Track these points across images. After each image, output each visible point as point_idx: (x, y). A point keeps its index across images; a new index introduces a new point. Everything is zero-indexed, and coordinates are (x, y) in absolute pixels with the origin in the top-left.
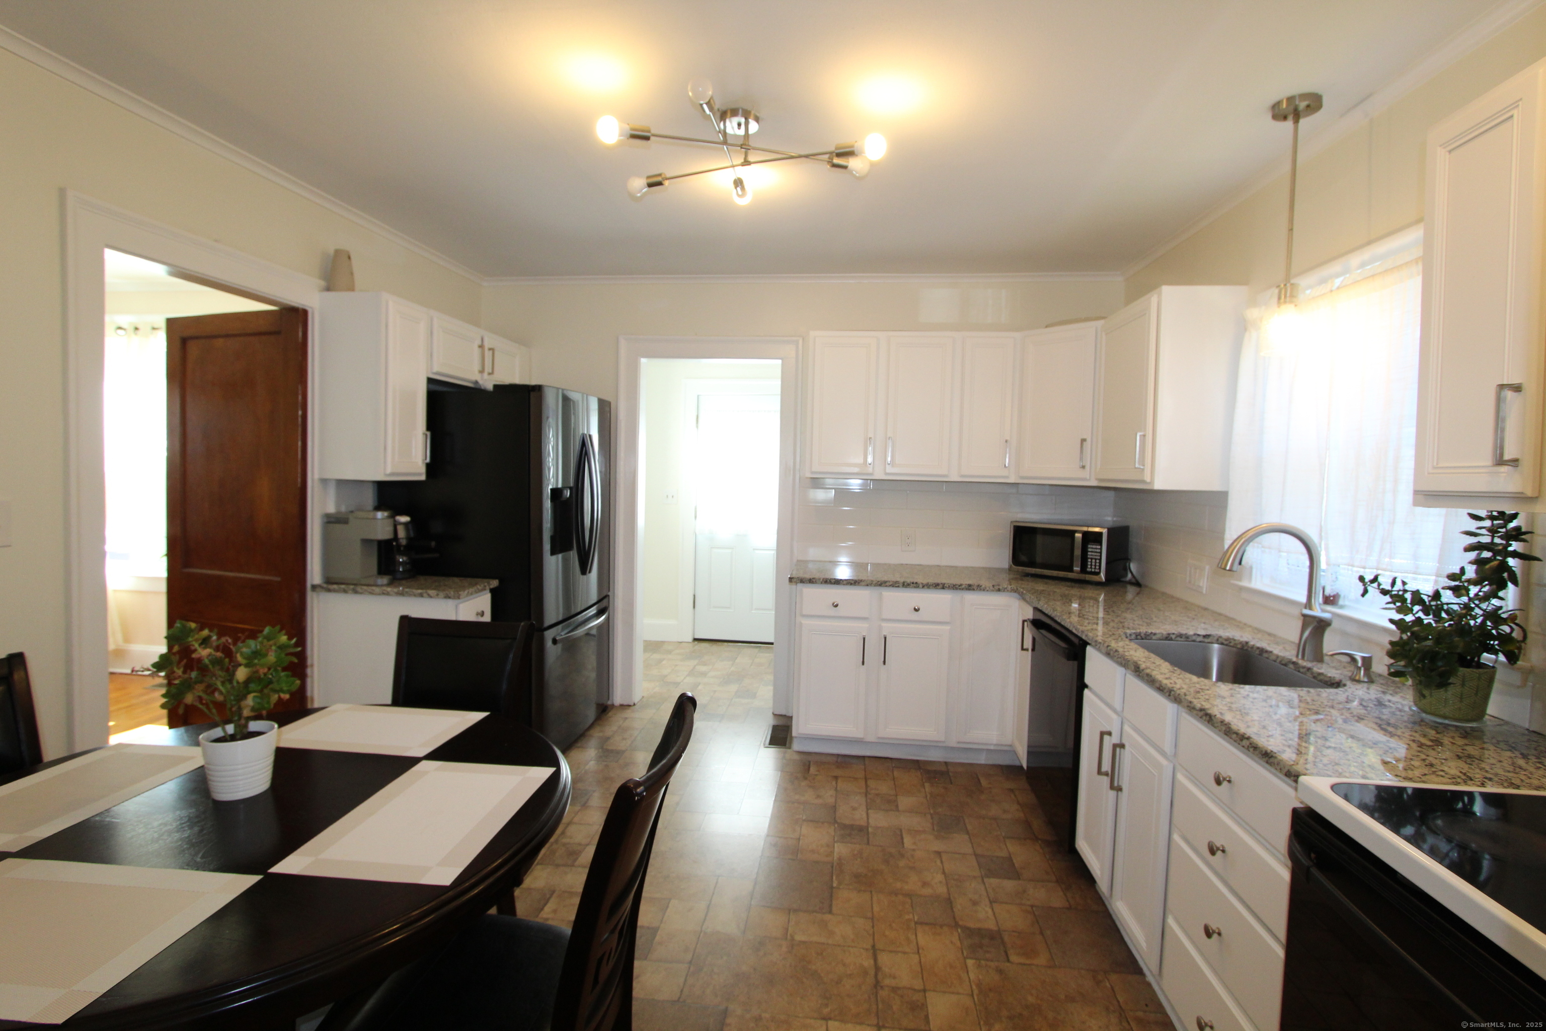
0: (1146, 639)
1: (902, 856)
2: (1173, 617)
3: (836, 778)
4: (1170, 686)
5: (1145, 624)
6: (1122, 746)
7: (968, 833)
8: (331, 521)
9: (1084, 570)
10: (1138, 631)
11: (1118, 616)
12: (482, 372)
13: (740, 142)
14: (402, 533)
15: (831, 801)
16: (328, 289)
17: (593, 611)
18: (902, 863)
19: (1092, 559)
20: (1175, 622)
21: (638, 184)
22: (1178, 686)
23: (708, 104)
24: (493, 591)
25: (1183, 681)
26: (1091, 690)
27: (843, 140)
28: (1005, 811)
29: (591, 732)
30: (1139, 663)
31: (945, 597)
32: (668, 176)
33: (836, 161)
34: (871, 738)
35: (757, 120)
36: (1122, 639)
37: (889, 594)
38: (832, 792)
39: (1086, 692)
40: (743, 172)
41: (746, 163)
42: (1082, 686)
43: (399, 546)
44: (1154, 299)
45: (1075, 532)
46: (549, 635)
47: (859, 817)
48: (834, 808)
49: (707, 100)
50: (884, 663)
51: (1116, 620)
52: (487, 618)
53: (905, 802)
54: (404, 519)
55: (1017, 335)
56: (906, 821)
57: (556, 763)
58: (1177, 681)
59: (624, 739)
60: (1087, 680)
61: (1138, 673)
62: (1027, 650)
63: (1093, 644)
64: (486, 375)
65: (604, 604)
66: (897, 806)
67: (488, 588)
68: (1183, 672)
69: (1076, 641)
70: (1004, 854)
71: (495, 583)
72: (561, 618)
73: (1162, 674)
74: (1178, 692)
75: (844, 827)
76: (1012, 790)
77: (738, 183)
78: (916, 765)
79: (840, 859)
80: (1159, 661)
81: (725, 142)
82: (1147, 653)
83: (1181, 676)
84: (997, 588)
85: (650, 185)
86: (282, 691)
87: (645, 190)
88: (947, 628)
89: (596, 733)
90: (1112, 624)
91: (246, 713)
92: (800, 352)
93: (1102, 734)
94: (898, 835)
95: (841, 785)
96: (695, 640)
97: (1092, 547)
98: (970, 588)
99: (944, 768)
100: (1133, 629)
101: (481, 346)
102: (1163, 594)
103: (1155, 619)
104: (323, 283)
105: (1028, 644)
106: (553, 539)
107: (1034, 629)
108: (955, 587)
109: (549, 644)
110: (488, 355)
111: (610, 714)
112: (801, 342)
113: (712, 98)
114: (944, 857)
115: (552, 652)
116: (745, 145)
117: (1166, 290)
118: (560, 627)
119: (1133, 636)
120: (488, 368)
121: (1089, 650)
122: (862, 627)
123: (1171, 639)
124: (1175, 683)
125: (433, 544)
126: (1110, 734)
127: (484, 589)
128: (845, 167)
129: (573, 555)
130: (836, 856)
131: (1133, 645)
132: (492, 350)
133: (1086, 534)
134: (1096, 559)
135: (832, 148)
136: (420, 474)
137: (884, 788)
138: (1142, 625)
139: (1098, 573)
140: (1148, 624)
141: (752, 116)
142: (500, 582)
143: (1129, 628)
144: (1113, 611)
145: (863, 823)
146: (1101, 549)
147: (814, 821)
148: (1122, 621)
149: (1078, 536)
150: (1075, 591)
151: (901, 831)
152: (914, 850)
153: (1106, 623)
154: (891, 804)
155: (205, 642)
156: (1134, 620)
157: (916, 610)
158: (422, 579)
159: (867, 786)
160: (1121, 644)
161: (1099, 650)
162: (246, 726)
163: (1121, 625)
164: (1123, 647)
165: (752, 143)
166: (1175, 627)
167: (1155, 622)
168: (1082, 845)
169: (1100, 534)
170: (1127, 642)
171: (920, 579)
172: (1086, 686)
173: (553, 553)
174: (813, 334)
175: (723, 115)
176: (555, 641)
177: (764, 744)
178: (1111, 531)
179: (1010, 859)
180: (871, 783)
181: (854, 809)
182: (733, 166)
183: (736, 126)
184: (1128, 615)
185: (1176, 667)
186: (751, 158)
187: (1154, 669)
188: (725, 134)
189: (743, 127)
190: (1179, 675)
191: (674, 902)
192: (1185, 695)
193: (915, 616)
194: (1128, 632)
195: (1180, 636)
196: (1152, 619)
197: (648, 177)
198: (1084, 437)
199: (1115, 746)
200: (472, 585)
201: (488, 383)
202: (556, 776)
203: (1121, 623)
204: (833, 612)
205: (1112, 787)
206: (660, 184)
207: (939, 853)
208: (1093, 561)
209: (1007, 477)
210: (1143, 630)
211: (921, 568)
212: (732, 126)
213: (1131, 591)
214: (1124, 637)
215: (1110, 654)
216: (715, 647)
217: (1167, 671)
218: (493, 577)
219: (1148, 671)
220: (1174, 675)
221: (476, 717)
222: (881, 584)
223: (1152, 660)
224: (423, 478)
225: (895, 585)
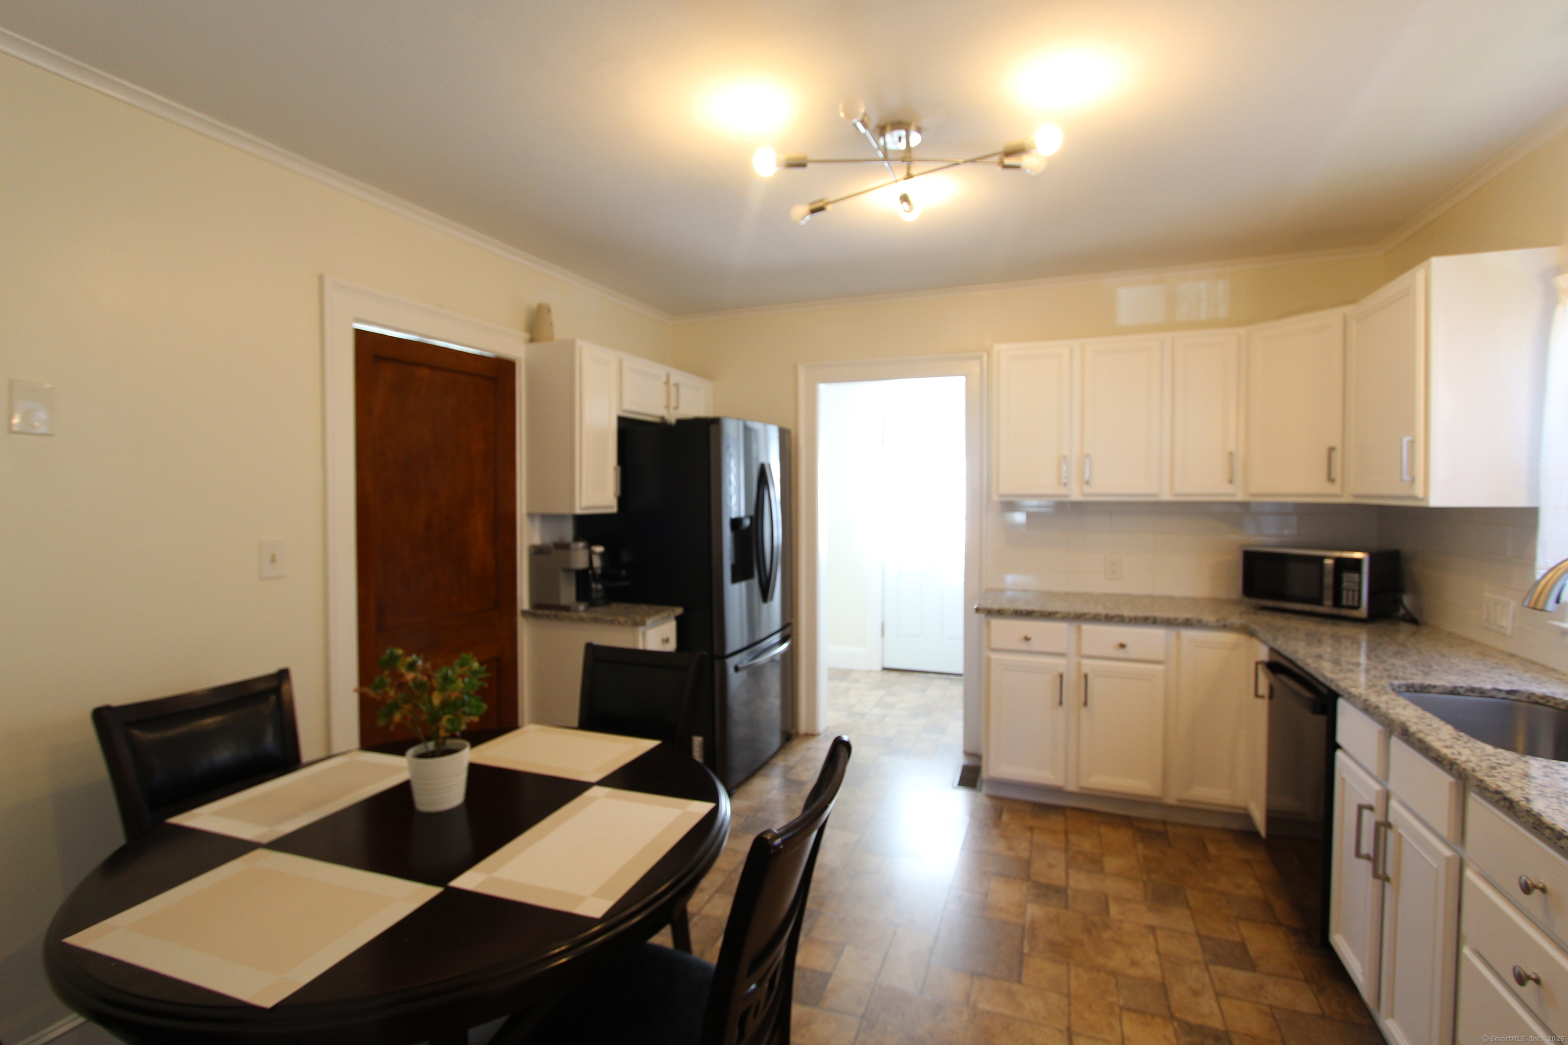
0: (1421, 692)
1: (1107, 926)
2: (1463, 666)
3: (1031, 829)
4: (1451, 756)
5: (1420, 673)
6: (1388, 825)
7: (1189, 908)
8: (537, 552)
9: (1337, 602)
10: (1410, 682)
11: (1383, 662)
12: (667, 407)
13: (901, 156)
14: (597, 562)
15: (1025, 854)
16: (532, 340)
17: (776, 638)
18: (1106, 935)
19: (1348, 590)
20: (1466, 672)
21: (800, 211)
22: (1463, 758)
23: (862, 122)
24: (679, 619)
25: (1472, 751)
26: (1345, 752)
27: (1013, 140)
28: (1238, 886)
29: (775, 760)
30: (1408, 724)
31: (1158, 633)
32: (831, 199)
33: (1008, 161)
34: (1072, 787)
35: (919, 130)
36: (1386, 693)
37: (1088, 629)
38: (1026, 844)
39: (1339, 754)
40: (906, 187)
41: (909, 176)
42: (1332, 746)
43: (594, 575)
44: (1419, 274)
45: (1324, 558)
46: (731, 662)
47: (1057, 875)
48: (1028, 863)
49: (860, 118)
50: (1085, 704)
51: (1380, 667)
52: (671, 647)
53: (1112, 863)
54: (599, 549)
55: (1241, 331)
56: (1112, 886)
57: (715, 798)
58: (1462, 751)
59: (807, 770)
60: (1340, 738)
61: (1406, 737)
62: (1262, 697)
63: (1346, 696)
64: (672, 411)
65: (788, 630)
66: (1102, 868)
67: (673, 617)
68: (1473, 740)
69: (1324, 691)
70: (1236, 938)
71: (679, 611)
72: (745, 644)
73: (1440, 740)
74: (1464, 766)
75: (1038, 885)
76: (1248, 862)
77: (904, 198)
78: (1127, 821)
79: (1033, 922)
80: (1437, 723)
81: (886, 158)
82: (1420, 712)
83: (1469, 745)
84: (1222, 623)
85: (813, 211)
86: (471, 714)
87: (808, 218)
88: (1160, 667)
89: (779, 764)
90: (1373, 672)
91: (442, 733)
92: (985, 367)
93: (1360, 808)
94: (1103, 901)
95: (1037, 837)
96: (884, 669)
97: (1348, 578)
98: (1188, 623)
99: (1160, 828)
100: (1404, 679)
101: (667, 383)
102: (1450, 634)
103: (1435, 667)
104: (527, 336)
105: (1263, 689)
106: (734, 568)
107: (1269, 673)
108: (1168, 623)
109: (731, 671)
110: (673, 390)
111: (795, 743)
112: (985, 357)
113: (865, 114)
114: (1159, 933)
115: (736, 680)
116: (907, 157)
117: (1436, 262)
118: (744, 654)
119: (1403, 689)
120: (673, 403)
121: (1342, 704)
122: (1060, 664)
123: (1459, 694)
124: (1460, 754)
125: (624, 573)
126: (1371, 808)
127: (669, 617)
128: (1017, 167)
129: (755, 582)
130: (1028, 918)
131: (1402, 701)
132: (677, 386)
133: (1339, 562)
134: (1354, 591)
135: (1000, 148)
136: (611, 507)
137: (1087, 844)
138: (1417, 675)
139: (1357, 607)
140: (1426, 674)
141: (913, 127)
142: (686, 609)
143: (1396, 678)
144: (1376, 656)
145: (1061, 883)
146: (1360, 579)
147: (1004, 876)
148: (1389, 668)
149: (1329, 562)
150: (1326, 629)
151: (1106, 897)
152: (1122, 921)
153: (1367, 671)
154: (1095, 864)
155: (412, 666)
156: (1405, 668)
157: (1122, 646)
158: (615, 606)
159: (1067, 842)
160: (1384, 698)
161: (1354, 704)
162: (444, 743)
163: (1386, 674)
164: (1387, 703)
165: (914, 155)
166: (1465, 678)
167: (1435, 671)
168: (1339, 941)
169: (1358, 562)
170: (1393, 696)
171: (1127, 612)
172: (1337, 747)
173: (735, 580)
174: (997, 347)
175: (882, 130)
176: (737, 669)
177: (953, 784)
178: (1375, 558)
179: (1243, 945)
180: (1073, 838)
181: (1051, 866)
182: (896, 181)
183: (897, 139)
184: (1397, 662)
185: (1462, 731)
186: (913, 172)
187: (1429, 733)
188: (885, 150)
189: (904, 140)
190: (1466, 743)
191: (848, 949)
192: (1474, 770)
193: (1121, 653)
194: (1396, 682)
195: (1472, 690)
196: (1431, 666)
197: (811, 204)
198: (1332, 444)
199: (1378, 825)
200: (657, 613)
201: (672, 417)
202: (714, 812)
203: (1386, 670)
204: (1023, 646)
205: (1375, 875)
206: (821, 209)
207: (1152, 929)
208: (1350, 594)
209: (1232, 495)
210: (1418, 680)
211: (1130, 599)
212: (894, 141)
213: (1405, 627)
214: (1389, 689)
215: (1369, 710)
216: (904, 678)
217: (1447, 737)
218: (677, 604)
219: (1421, 735)
220: (1459, 742)
221: (648, 744)
222: (1080, 617)
223: (1428, 721)
224: (614, 510)
225: (1096, 619)
